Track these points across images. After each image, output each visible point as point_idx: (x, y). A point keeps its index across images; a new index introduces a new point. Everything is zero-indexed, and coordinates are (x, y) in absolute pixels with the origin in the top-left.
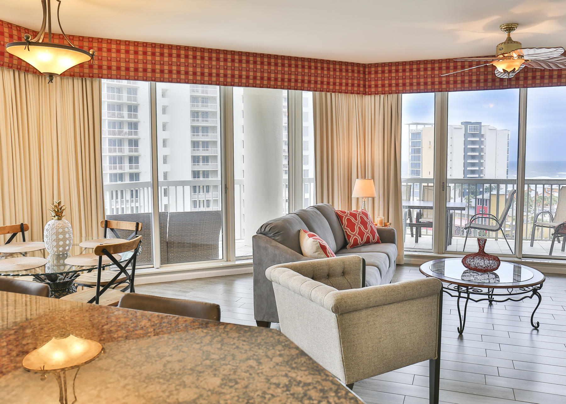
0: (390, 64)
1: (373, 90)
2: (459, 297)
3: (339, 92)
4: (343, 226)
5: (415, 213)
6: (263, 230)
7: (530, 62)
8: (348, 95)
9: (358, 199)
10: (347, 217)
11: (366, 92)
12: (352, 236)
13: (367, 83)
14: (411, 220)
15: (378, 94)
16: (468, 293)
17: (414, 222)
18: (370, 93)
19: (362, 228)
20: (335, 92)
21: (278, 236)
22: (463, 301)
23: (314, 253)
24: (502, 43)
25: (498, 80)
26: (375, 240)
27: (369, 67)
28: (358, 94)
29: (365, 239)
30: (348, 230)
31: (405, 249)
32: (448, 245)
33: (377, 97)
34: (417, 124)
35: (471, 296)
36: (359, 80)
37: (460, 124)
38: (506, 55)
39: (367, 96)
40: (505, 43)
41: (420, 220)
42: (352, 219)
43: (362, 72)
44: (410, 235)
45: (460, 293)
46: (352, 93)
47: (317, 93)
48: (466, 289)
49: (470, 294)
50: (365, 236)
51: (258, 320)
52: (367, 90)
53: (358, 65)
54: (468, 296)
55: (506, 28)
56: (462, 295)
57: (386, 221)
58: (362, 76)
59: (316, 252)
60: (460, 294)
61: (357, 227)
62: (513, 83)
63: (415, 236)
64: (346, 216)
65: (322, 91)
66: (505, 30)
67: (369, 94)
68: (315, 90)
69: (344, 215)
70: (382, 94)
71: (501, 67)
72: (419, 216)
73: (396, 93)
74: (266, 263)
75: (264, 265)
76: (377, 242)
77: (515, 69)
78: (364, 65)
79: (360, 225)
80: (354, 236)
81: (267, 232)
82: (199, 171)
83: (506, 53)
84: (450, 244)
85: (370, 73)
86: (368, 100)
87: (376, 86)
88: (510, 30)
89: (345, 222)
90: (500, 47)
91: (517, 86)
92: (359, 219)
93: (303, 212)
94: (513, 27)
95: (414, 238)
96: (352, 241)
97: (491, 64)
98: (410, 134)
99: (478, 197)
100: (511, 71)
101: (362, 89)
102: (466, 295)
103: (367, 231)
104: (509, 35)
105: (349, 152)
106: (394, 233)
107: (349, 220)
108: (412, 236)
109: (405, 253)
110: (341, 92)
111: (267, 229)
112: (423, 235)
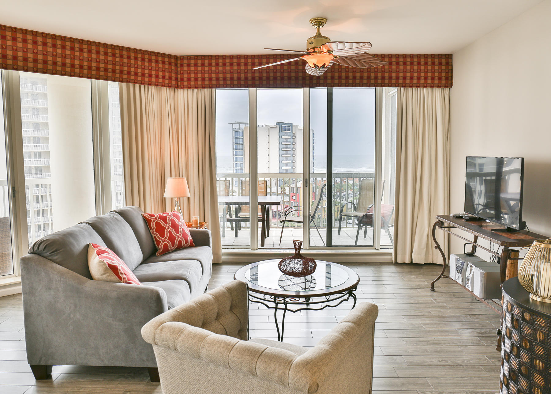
0: (203, 57)
1: (186, 83)
2: (276, 308)
3: (149, 84)
4: (151, 231)
5: (233, 207)
6: (36, 249)
7: (338, 59)
8: (159, 87)
9: (172, 199)
10: (156, 221)
11: (178, 85)
12: (162, 241)
13: (179, 76)
14: (231, 216)
15: (190, 88)
16: (285, 303)
17: (234, 217)
18: (182, 86)
19: (173, 232)
20: (143, 84)
21: (57, 255)
22: (280, 313)
23: (101, 275)
24: (312, 37)
25: (308, 78)
26: (188, 244)
27: (181, 59)
28: (170, 87)
29: (176, 244)
30: (156, 235)
31: (222, 247)
32: (266, 238)
33: (190, 91)
34: (239, 123)
35: (289, 307)
36: (170, 72)
37: (275, 125)
38: (316, 50)
39: (179, 90)
40: (315, 37)
41: (239, 215)
42: (162, 222)
43: (173, 64)
44: (231, 229)
45: (277, 304)
46: (164, 86)
47: (124, 85)
48: (283, 298)
49: (288, 305)
50: (177, 240)
51: (34, 364)
52: (179, 83)
53: (169, 56)
54: (286, 306)
55: (316, 22)
56: (279, 306)
57: (202, 221)
58: (173, 68)
59: (104, 274)
60: (277, 306)
61: (167, 231)
62: (322, 82)
63: (234, 229)
64: (155, 219)
65: (129, 82)
66: (315, 25)
67: (181, 88)
68: (121, 81)
69: (153, 219)
70: (196, 88)
71: (311, 60)
72: (237, 211)
73: (210, 87)
74: (40, 292)
75: (37, 294)
76: (191, 246)
77: (325, 64)
78: (176, 57)
79: (170, 229)
80: (164, 241)
81: (40, 251)
82: (31, 167)
83: (316, 48)
84: (268, 236)
85: (182, 65)
86: (182, 94)
87: (189, 79)
88: (319, 24)
89: (154, 226)
90: (310, 41)
91: (325, 85)
92: (169, 222)
93: (98, 220)
94: (322, 22)
95: (234, 232)
96: (161, 247)
97: (302, 58)
98: (234, 132)
99: (291, 186)
100: (321, 66)
101: (173, 82)
102: (283, 306)
103: (178, 235)
104: (318, 30)
105: (162, 149)
106: (208, 235)
107: (158, 224)
108: (232, 230)
109: (223, 251)
110: (150, 85)
111: (42, 247)
112: (242, 228)
